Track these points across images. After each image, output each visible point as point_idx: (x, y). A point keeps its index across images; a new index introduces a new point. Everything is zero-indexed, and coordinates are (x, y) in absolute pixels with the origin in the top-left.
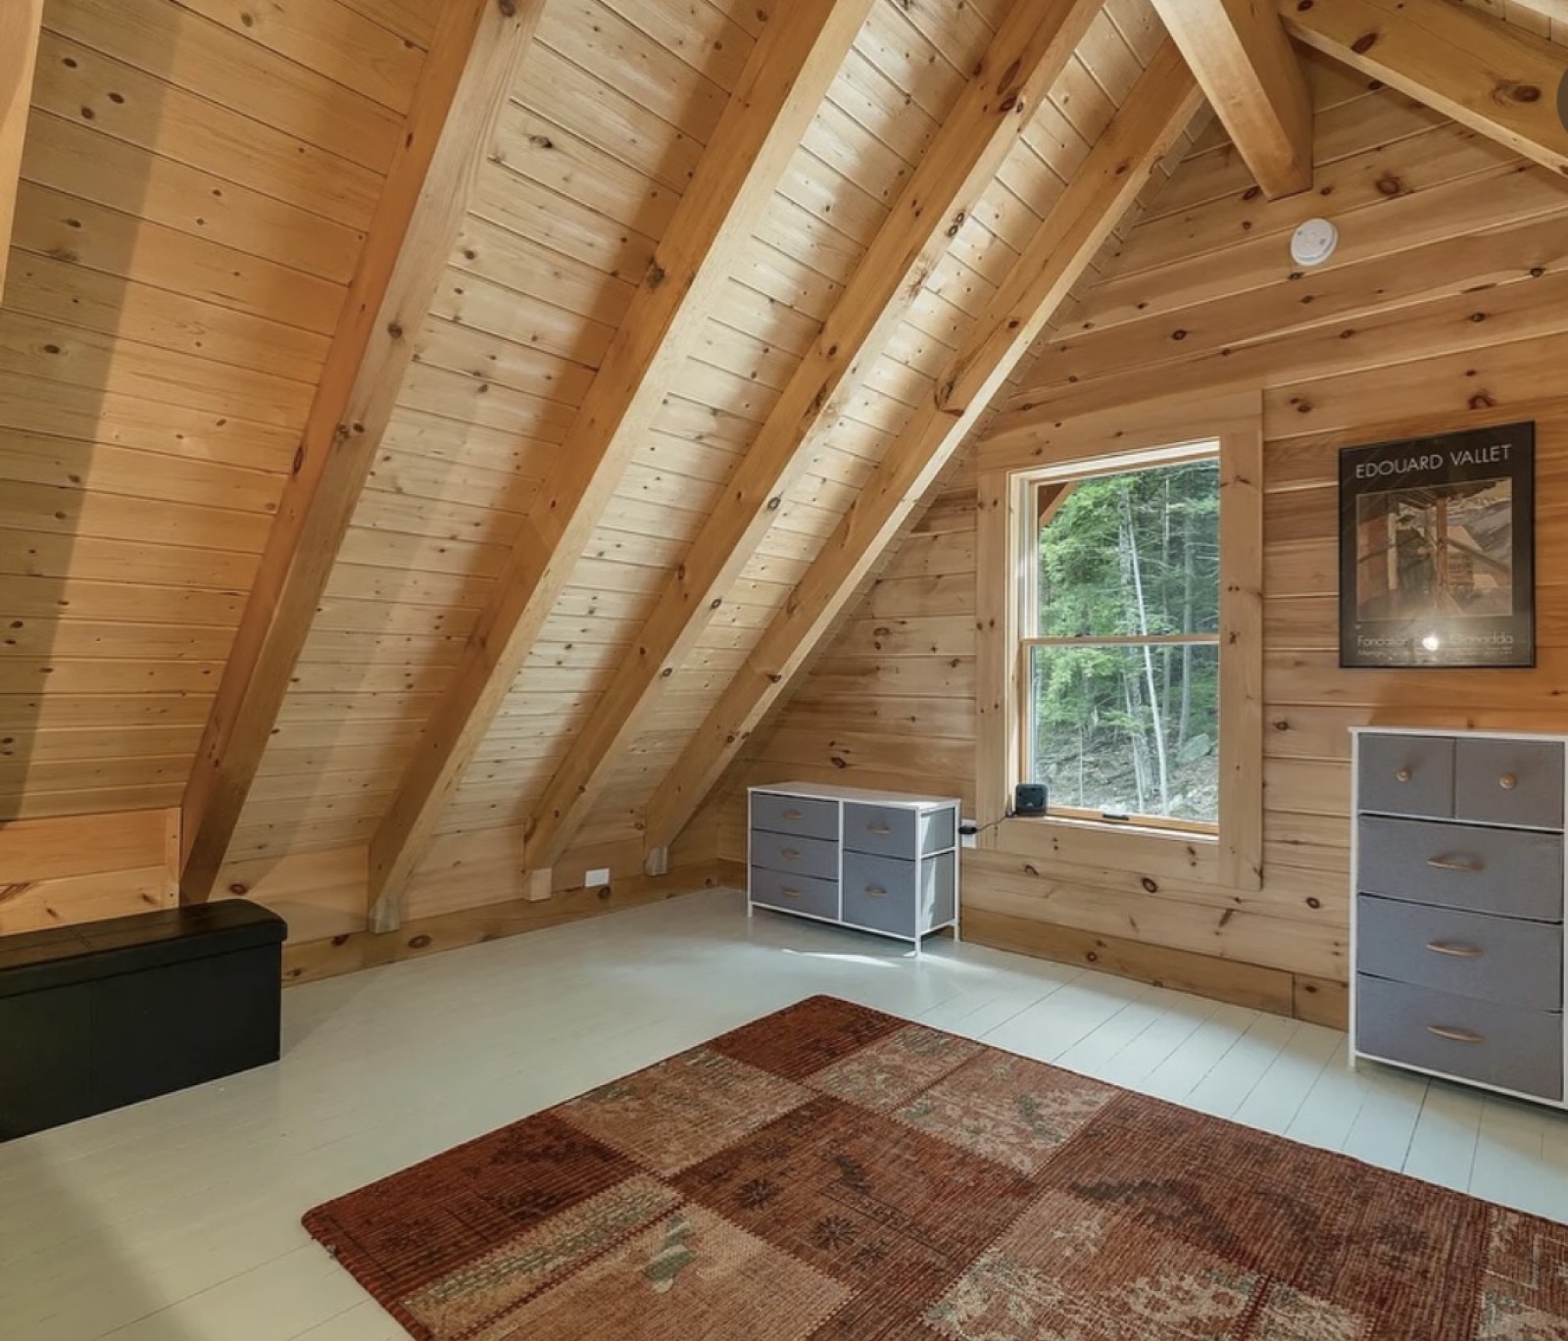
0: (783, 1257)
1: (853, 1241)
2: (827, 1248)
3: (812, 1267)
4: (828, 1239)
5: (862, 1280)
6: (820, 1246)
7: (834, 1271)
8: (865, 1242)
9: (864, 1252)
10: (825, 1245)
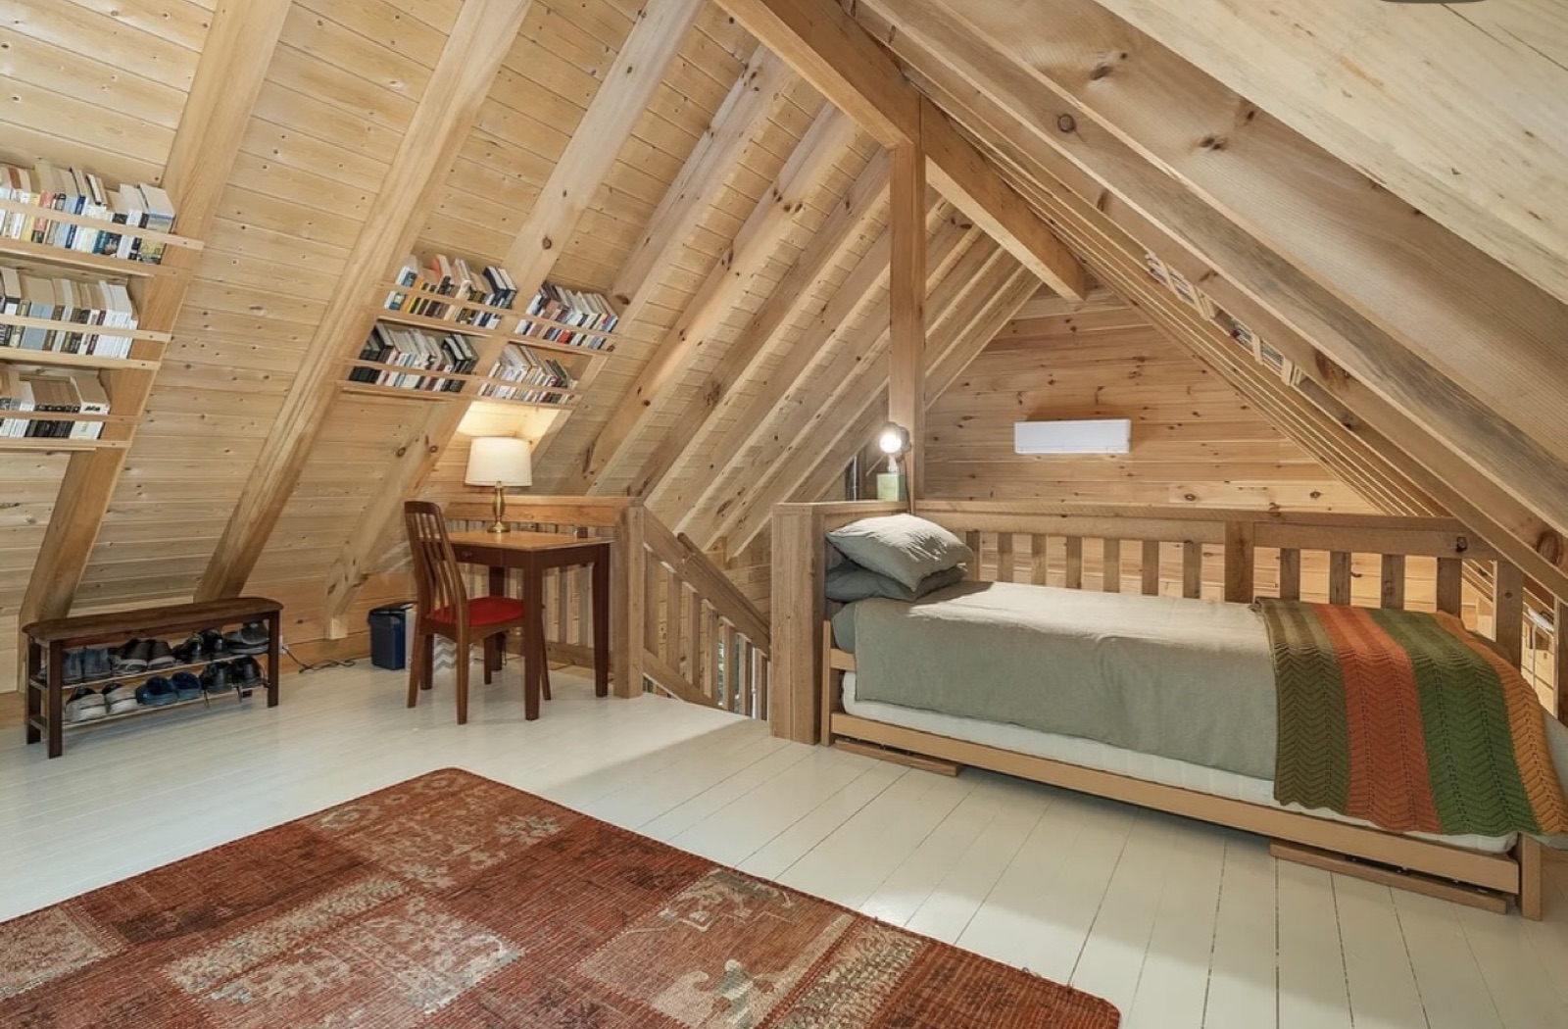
0: (634, 996)
1: (565, 1014)
2: (592, 1005)
3: (607, 987)
4: (589, 1014)
5: (564, 978)
6: (599, 1007)
7: (587, 986)
8: (554, 1013)
9: (555, 1004)
10: (594, 1008)
